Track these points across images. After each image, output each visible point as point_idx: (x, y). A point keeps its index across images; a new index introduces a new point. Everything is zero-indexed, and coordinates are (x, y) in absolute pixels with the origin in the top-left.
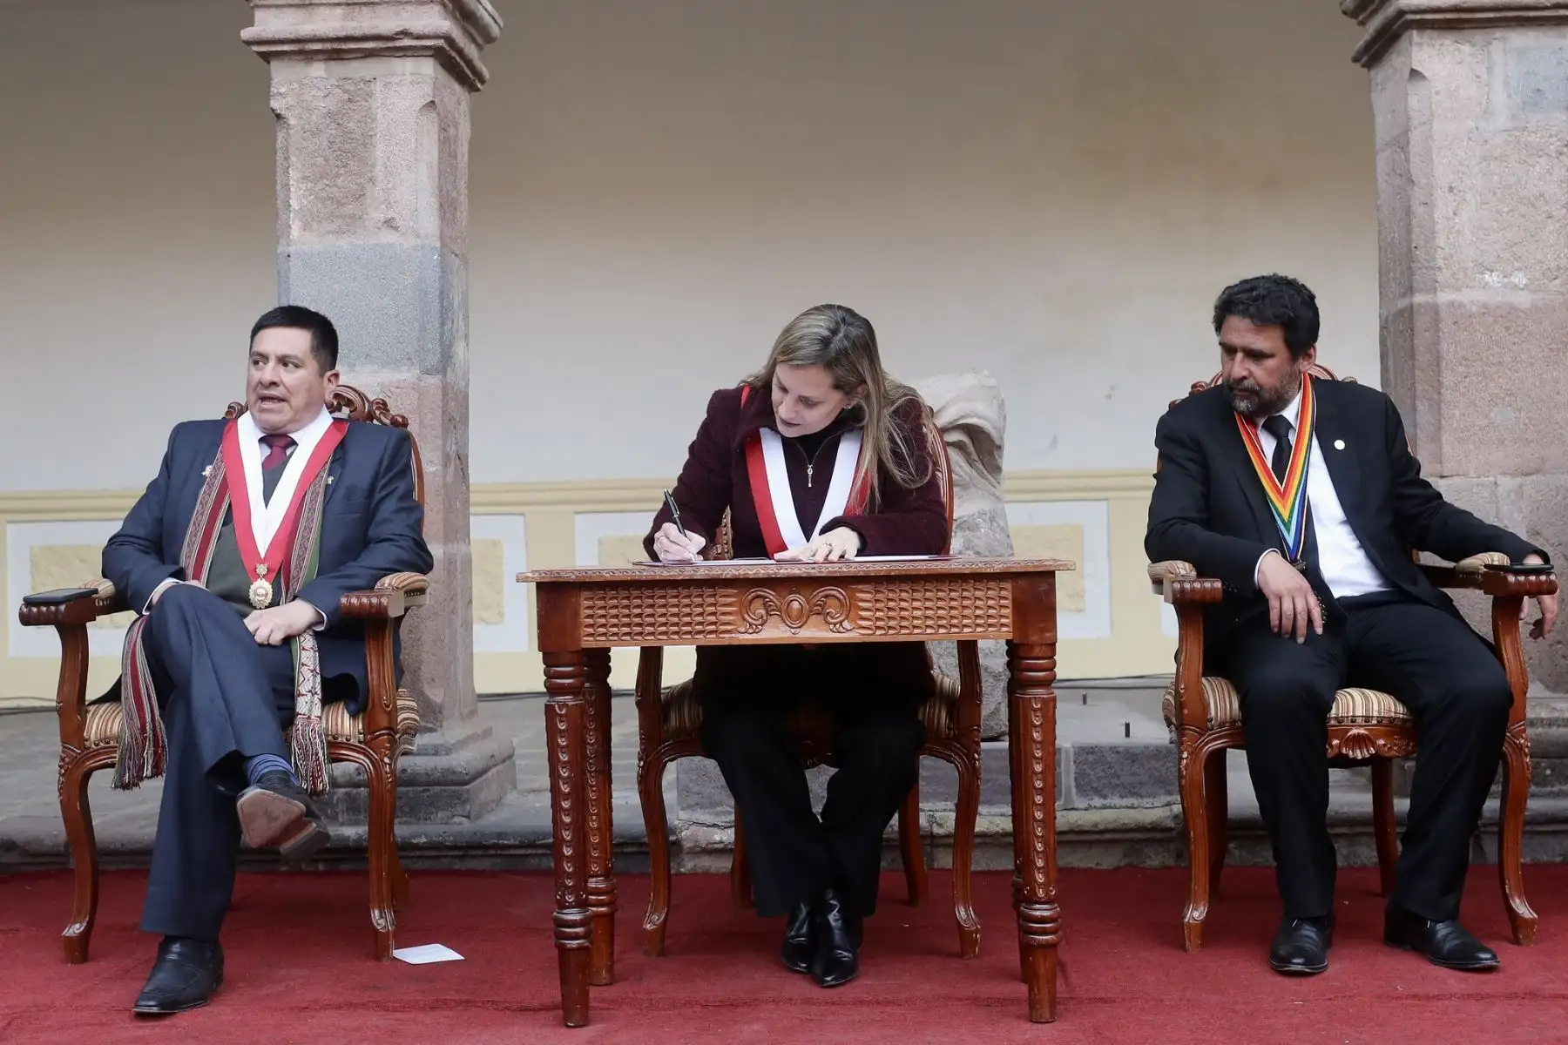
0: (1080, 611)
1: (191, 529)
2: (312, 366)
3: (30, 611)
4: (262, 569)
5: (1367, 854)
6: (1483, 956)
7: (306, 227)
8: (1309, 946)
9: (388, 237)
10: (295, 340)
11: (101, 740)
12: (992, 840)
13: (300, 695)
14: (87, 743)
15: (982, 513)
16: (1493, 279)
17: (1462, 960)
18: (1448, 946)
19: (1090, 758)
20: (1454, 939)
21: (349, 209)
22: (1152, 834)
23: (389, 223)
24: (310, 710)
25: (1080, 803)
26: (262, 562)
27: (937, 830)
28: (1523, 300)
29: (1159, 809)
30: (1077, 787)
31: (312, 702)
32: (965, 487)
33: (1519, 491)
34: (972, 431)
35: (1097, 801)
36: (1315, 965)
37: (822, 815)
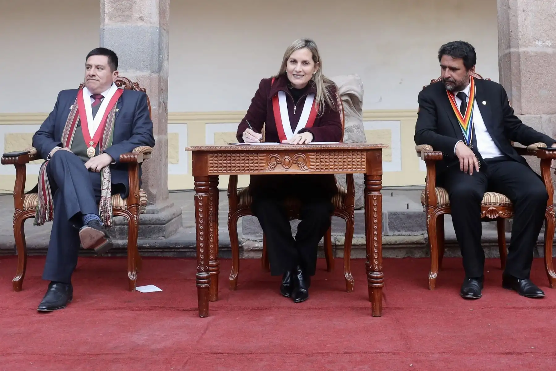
0: (390, 161)
1: (65, 128)
2: (108, 69)
3: (5, 159)
4: (92, 143)
5: (496, 253)
6: (539, 292)
7: (110, 19)
8: (475, 288)
9: (140, 23)
10: (102, 60)
11: (30, 207)
12: (358, 247)
13: (103, 189)
14: (24, 209)
15: (355, 126)
16: (539, 43)
17: (531, 294)
18: (526, 289)
19: (394, 217)
20: (528, 286)
21: (127, 13)
22: (416, 245)
23: (141, 18)
24: (106, 195)
25: (390, 233)
26: (92, 140)
27: (338, 243)
28: (550, 51)
29: (420, 236)
30: (389, 227)
31: (107, 192)
32: (349, 116)
33: (550, 120)
34: (351, 96)
35: (397, 233)
36: (477, 296)
37: (296, 237)
